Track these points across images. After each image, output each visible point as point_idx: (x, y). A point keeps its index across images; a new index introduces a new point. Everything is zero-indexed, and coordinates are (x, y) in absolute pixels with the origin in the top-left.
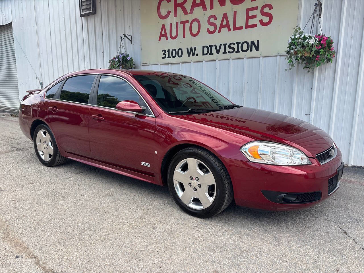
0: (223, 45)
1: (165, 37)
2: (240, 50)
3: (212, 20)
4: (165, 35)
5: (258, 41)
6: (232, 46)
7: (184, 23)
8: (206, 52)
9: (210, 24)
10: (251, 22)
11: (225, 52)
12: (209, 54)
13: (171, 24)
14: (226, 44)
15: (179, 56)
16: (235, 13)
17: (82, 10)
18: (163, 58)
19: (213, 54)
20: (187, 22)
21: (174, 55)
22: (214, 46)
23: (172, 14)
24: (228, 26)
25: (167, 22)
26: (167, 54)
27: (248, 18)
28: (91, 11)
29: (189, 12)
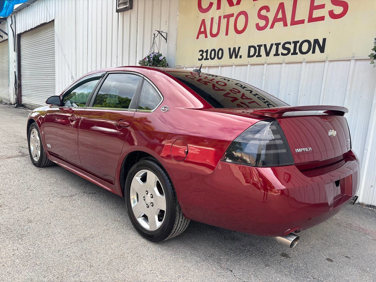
0: (276, 44)
1: (204, 34)
2: (297, 51)
3: (264, 12)
4: (205, 32)
5: (324, 40)
6: (287, 46)
7: (228, 17)
8: (252, 53)
9: (260, 17)
10: (317, 14)
11: (277, 54)
12: (256, 56)
13: (212, 19)
14: (280, 44)
15: (219, 58)
17: (119, 4)
18: (199, 60)
19: (261, 56)
20: (232, 15)
21: (213, 57)
22: (263, 46)
23: (215, 6)
24: (284, 20)
25: (207, 17)
26: (205, 54)
28: (127, 6)
29: (235, 3)
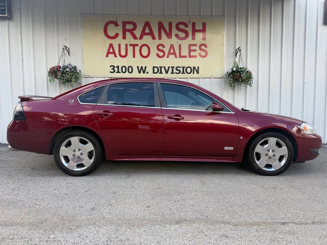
0: (171, 67)
2: (185, 72)
3: (161, 48)
4: (114, 53)
5: (198, 67)
6: (178, 68)
7: (134, 46)
8: (156, 71)
9: (159, 50)
10: (193, 54)
11: (172, 73)
12: (158, 73)
13: (119, 45)
14: (174, 67)
15: (129, 72)
16: (180, 46)
18: (111, 72)
19: (162, 73)
20: (137, 45)
21: (124, 71)
22: (163, 67)
23: (121, 36)
24: (174, 54)
25: (115, 43)
26: (116, 69)
27: (190, 51)
28: (4, 15)
29: (138, 38)
